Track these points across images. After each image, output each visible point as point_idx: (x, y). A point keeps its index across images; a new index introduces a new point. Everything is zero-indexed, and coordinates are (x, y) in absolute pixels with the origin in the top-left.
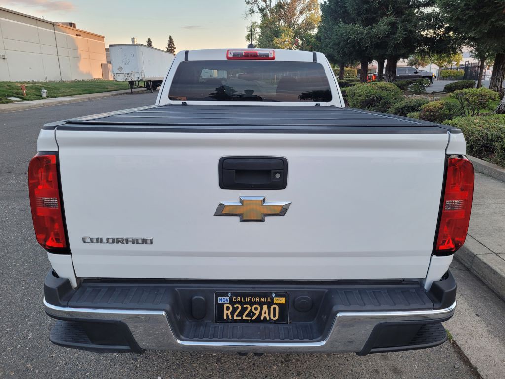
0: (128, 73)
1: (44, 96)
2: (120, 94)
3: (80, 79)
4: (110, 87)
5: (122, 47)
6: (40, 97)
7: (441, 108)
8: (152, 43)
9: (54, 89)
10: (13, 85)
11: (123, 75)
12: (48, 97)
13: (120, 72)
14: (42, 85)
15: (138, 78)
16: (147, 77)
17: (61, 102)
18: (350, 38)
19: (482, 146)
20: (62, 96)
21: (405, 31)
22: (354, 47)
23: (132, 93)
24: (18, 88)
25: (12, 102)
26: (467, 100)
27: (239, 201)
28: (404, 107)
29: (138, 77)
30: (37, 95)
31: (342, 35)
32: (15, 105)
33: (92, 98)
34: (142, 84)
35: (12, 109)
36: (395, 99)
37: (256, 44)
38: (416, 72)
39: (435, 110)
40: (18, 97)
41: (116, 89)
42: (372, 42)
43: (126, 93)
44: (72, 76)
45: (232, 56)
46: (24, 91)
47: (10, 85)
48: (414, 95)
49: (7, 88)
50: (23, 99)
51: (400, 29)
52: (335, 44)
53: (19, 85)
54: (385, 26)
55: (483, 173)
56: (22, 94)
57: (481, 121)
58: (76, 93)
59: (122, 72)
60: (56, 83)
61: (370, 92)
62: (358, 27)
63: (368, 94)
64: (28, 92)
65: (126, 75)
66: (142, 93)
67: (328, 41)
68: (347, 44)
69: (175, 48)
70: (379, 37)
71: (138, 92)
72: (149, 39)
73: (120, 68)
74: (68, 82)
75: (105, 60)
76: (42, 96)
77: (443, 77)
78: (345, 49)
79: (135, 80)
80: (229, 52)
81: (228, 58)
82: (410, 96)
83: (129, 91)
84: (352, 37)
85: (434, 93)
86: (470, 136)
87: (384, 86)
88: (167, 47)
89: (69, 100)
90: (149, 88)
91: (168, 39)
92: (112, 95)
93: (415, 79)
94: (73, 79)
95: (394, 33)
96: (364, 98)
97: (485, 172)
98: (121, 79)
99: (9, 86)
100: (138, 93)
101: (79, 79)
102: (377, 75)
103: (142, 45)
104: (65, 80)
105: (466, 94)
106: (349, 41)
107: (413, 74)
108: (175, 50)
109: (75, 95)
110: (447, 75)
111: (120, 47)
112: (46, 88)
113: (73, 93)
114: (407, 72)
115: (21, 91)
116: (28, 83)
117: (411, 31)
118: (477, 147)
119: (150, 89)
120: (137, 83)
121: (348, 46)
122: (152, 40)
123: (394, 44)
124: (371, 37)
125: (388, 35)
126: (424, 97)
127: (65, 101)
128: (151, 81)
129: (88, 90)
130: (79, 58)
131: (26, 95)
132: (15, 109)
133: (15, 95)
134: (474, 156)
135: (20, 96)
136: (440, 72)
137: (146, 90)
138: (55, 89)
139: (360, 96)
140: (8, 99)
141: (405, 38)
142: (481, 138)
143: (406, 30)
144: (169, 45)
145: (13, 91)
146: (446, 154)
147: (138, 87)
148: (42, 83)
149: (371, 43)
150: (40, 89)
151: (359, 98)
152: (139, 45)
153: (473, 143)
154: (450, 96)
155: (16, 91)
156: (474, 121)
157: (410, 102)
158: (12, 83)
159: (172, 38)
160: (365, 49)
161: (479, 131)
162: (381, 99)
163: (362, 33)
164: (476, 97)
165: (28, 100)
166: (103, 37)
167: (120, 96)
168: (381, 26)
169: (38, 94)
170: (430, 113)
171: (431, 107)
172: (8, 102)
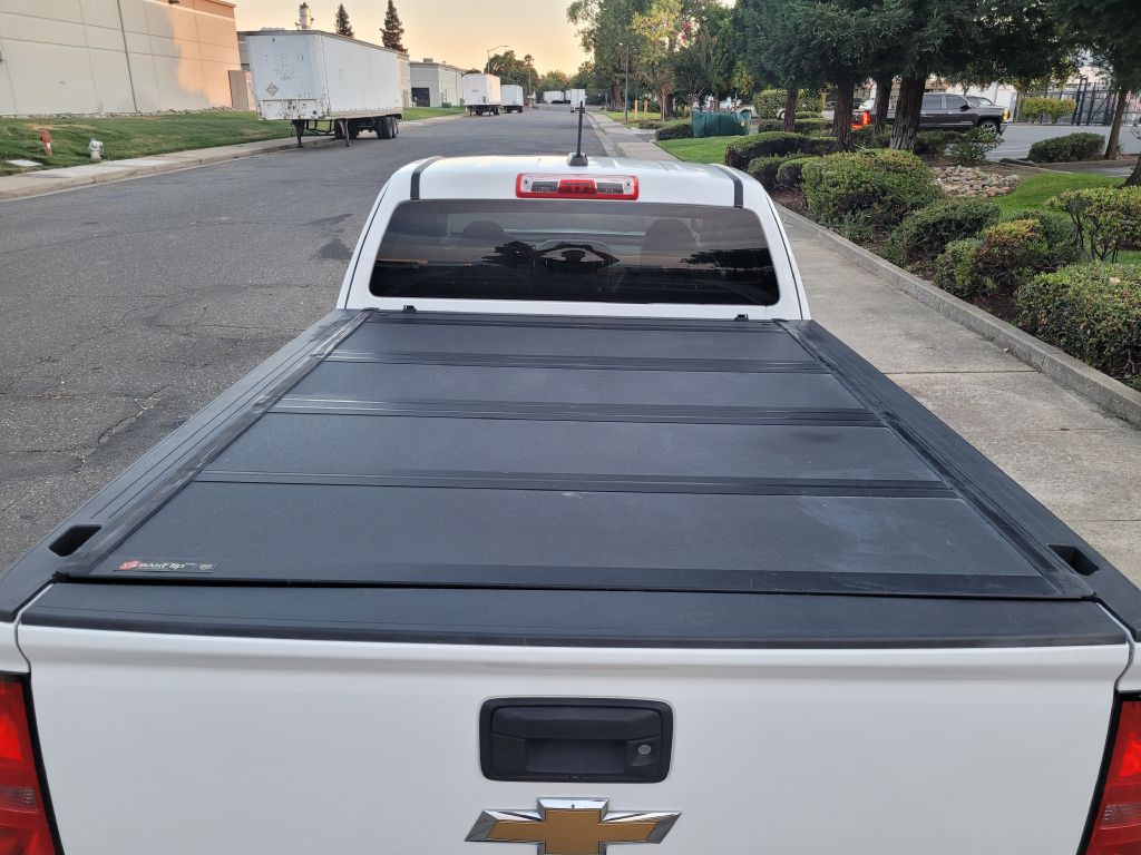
0: (290, 101)
1: (96, 155)
2: (273, 150)
3: (180, 107)
4: (249, 131)
5: (277, 38)
6: (85, 158)
7: (1030, 239)
8: (347, 17)
9: (120, 137)
10: (20, 127)
11: (278, 104)
12: (104, 157)
13: (271, 98)
14: (88, 127)
15: (315, 113)
16: (336, 110)
17: (134, 173)
18: (814, 37)
19: (1126, 347)
20: (136, 156)
21: (948, 23)
22: (823, 57)
23: (300, 146)
24: (32, 137)
25: (20, 172)
26: (1094, 219)
27: (535, 807)
28: (940, 222)
29: (314, 109)
30: (80, 155)
31: (796, 27)
32: (28, 181)
33: (208, 161)
34: (323, 126)
35: (18, 193)
36: (918, 193)
37: (592, 28)
38: (966, 108)
39: (1016, 244)
40: (35, 159)
41: (264, 136)
42: (867, 47)
43: (287, 147)
44: (160, 102)
45: (529, 191)
46: (49, 145)
47: (14, 126)
48: (960, 167)
49: (7, 136)
50: (46, 164)
51: (936, 19)
52: (778, 51)
53: (36, 127)
54: (900, 11)
55: (1127, 420)
56: (43, 152)
57: (1127, 283)
58: (170, 148)
59: (277, 96)
60: (124, 121)
61: (859, 175)
62: (837, 11)
63: (854, 181)
64: (56, 145)
65: (287, 104)
66: (325, 147)
67: (762, 41)
68: (808, 50)
69: (402, 31)
70: (885, 35)
71: (315, 143)
72: (341, 9)
73: (272, 89)
74: (151, 115)
75: (238, 61)
76: (89, 156)
77: (1028, 116)
78: (803, 62)
79: (308, 117)
80: (523, 179)
81: (519, 194)
82: (949, 169)
83: (294, 140)
84: (821, 35)
85: (1006, 163)
86: (1099, 321)
87: (892, 159)
88: (384, 28)
89: (154, 168)
90: (339, 135)
91: (386, 9)
92: (254, 153)
93: (962, 123)
94: (165, 108)
95: (921, 26)
96: (843, 191)
97: (1131, 418)
98: (273, 113)
99: (13, 130)
100: (315, 147)
101: (177, 109)
102: (874, 113)
103: (322, 33)
104: (144, 111)
105: (1091, 204)
106: (813, 43)
107: (959, 112)
108: (402, 36)
109: (166, 152)
110: (1035, 110)
111: (271, 37)
112: (100, 136)
113: (164, 146)
114: (944, 106)
115: (40, 143)
116: (59, 119)
117: (961, 23)
118: (1112, 349)
119: (344, 137)
120: (312, 126)
121: (810, 55)
122: (347, 11)
123: (920, 53)
124: (865, 35)
125: (906, 33)
126: (982, 174)
127: (143, 170)
128: (344, 120)
129: (199, 139)
130: (176, 57)
131: (54, 153)
132: (26, 191)
133: (27, 154)
134: (1104, 369)
135: (38, 156)
136: (1020, 104)
137: (333, 140)
138: (122, 136)
139: (834, 185)
140: (12, 166)
141: (946, 40)
142: (1125, 329)
143: (949, 19)
144: (387, 23)
145: (22, 143)
146: (1116, 692)
147: (315, 132)
148: (92, 121)
149: (866, 50)
150: (86, 138)
151: (832, 190)
152: (315, 32)
153: (1104, 339)
154: (1052, 204)
155: (29, 143)
156: (1108, 279)
157: (954, 209)
158: (20, 120)
159: (394, 6)
160: (850, 64)
161: (1122, 309)
162: (884, 194)
163: (846, 26)
164: (1114, 212)
165: (57, 166)
166: (231, 7)
167: (273, 156)
168: (890, 10)
169: (80, 150)
170: (1002, 249)
171: (1005, 236)
172: (9, 173)
